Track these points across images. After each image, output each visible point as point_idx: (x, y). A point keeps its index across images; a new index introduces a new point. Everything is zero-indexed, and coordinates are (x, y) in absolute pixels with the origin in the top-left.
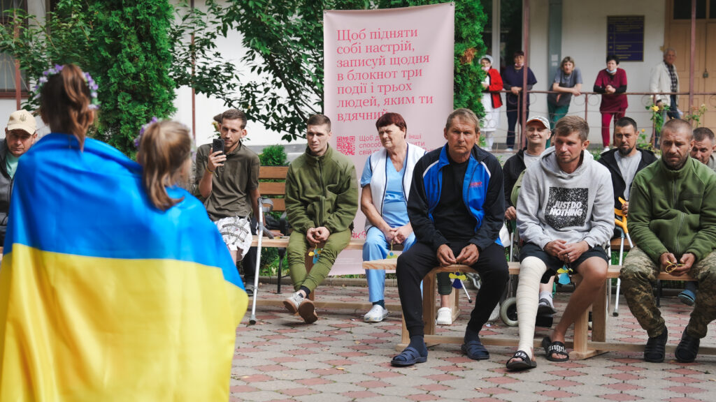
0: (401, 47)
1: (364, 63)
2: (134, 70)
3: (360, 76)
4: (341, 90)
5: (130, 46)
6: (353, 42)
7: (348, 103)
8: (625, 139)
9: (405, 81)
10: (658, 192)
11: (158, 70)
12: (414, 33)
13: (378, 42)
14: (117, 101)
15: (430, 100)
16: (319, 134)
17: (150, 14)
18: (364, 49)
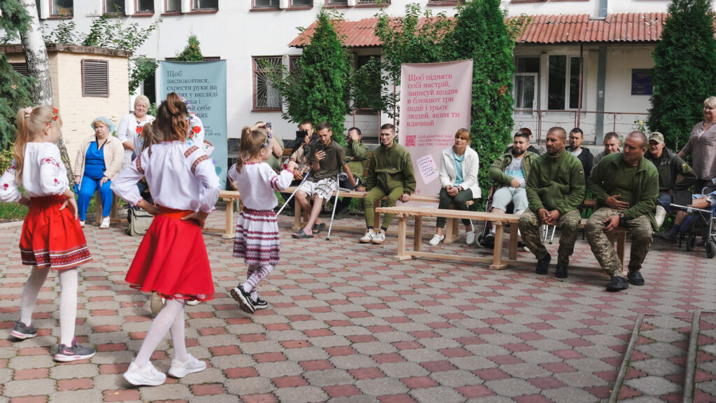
0: (443, 85)
1: (422, 94)
2: (320, 97)
3: (421, 101)
4: (409, 109)
5: (319, 84)
6: (417, 81)
7: (413, 117)
8: (575, 140)
9: (444, 104)
10: (544, 170)
11: (334, 97)
12: (450, 77)
13: (430, 82)
14: (312, 115)
15: (458, 115)
16: (387, 135)
17: (330, 67)
18: (422, 85)
